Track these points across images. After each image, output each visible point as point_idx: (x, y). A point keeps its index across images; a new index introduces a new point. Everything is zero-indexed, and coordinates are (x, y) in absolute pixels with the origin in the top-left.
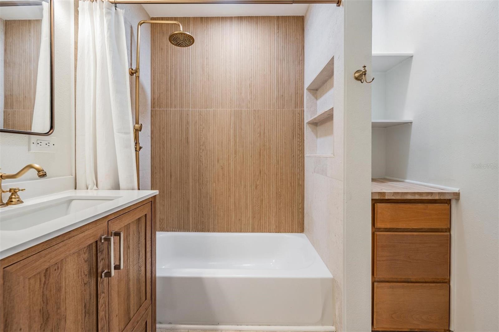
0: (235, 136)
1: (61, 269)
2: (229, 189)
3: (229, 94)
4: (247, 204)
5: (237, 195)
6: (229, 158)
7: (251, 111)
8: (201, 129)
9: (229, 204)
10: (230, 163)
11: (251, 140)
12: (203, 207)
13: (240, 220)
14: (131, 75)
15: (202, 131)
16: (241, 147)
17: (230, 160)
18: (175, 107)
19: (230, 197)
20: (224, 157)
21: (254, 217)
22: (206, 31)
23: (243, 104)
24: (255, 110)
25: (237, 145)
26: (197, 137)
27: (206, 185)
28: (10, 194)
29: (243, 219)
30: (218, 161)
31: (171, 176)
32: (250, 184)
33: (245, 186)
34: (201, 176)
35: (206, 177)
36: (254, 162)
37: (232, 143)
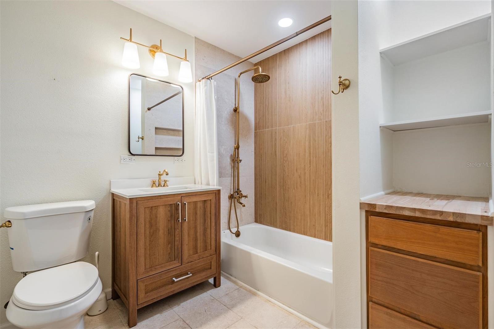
0: (310, 148)
1: (157, 210)
2: (305, 196)
3: (305, 110)
4: (320, 212)
5: (312, 202)
6: (305, 168)
7: (324, 122)
8: (285, 144)
9: (305, 210)
10: (306, 173)
11: (324, 150)
12: (286, 209)
13: (314, 226)
14: (235, 112)
15: (285, 145)
16: (315, 157)
17: (306, 169)
18: (268, 128)
19: (306, 203)
20: (301, 167)
21: (326, 225)
22: (287, 61)
23: (316, 117)
24: (327, 121)
25: (311, 156)
26: (282, 150)
27: (288, 190)
28: (164, 182)
29: (317, 225)
30: (297, 170)
31: (266, 182)
32: (323, 193)
33: (318, 195)
34: (285, 183)
35: (288, 184)
36: (326, 171)
37: (307, 154)
